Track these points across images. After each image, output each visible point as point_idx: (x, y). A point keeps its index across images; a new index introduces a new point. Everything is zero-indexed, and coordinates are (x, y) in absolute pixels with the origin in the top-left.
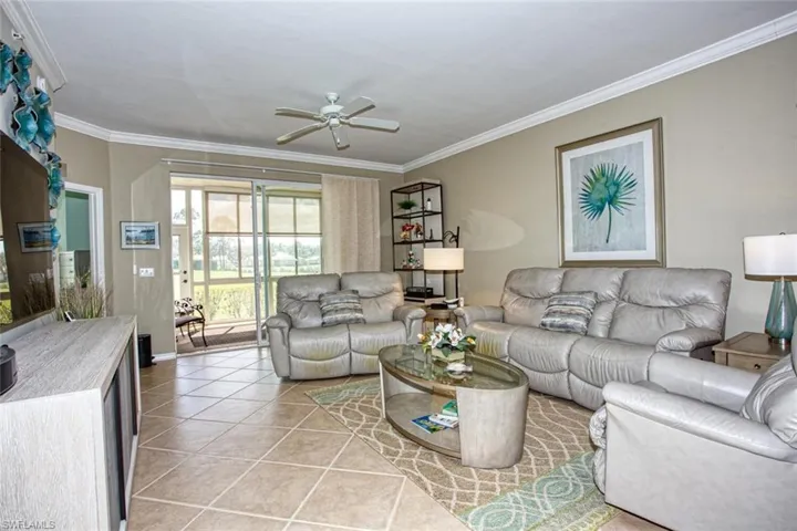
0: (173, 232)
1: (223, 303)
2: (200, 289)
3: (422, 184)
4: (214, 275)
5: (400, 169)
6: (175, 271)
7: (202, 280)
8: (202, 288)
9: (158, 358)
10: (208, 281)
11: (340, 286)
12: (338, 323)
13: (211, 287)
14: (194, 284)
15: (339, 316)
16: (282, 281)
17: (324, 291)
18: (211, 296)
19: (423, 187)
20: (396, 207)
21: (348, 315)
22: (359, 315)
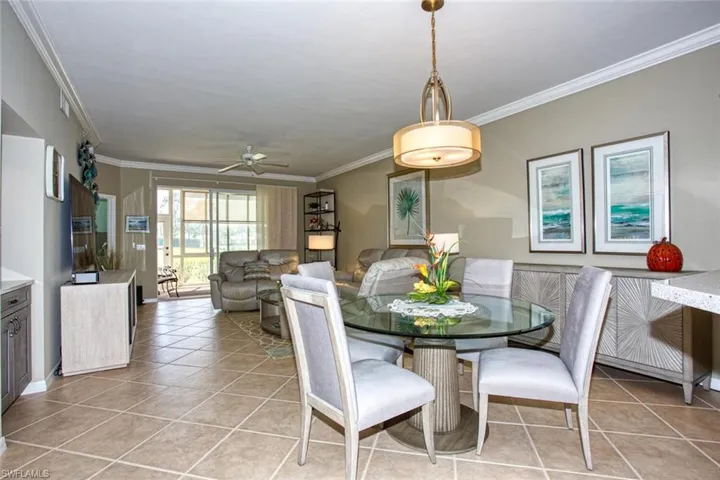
0: (158, 219)
1: (194, 272)
2: (177, 261)
3: (320, 192)
4: (188, 250)
5: (313, 180)
6: (159, 247)
7: (179, 254)
8: (179, 260)
9: (146, 301)
10: (184, 255)
11: (259, 258)
12: (253, 279)
13: (185, 259)
14: (173, 257)
15: (254, 275)
16: (223, 254)
17: (249, 260)
18: (185, 266)
19: (320, 195)
20: (307, 206)
21: (260, 275)
22: (267, 275)
